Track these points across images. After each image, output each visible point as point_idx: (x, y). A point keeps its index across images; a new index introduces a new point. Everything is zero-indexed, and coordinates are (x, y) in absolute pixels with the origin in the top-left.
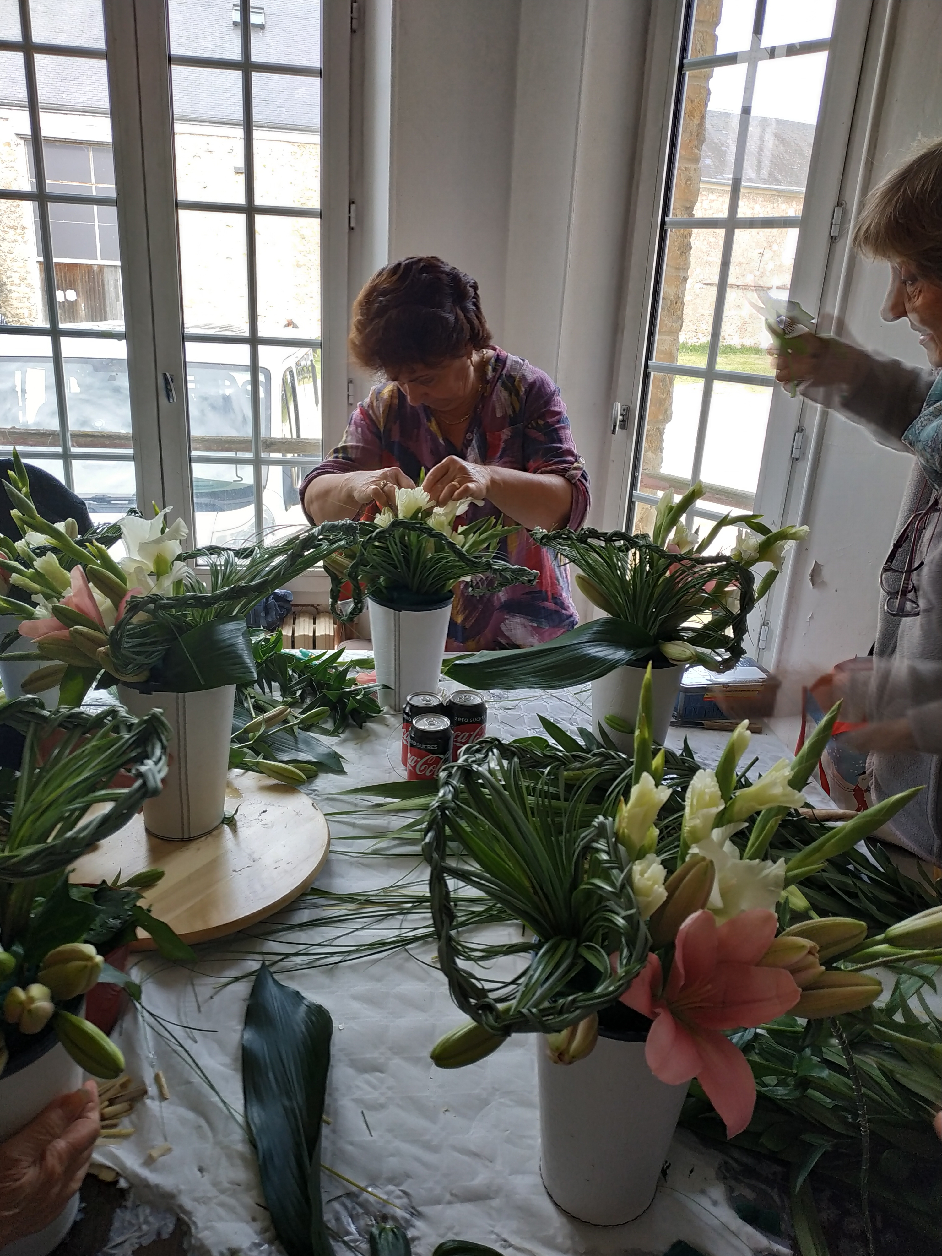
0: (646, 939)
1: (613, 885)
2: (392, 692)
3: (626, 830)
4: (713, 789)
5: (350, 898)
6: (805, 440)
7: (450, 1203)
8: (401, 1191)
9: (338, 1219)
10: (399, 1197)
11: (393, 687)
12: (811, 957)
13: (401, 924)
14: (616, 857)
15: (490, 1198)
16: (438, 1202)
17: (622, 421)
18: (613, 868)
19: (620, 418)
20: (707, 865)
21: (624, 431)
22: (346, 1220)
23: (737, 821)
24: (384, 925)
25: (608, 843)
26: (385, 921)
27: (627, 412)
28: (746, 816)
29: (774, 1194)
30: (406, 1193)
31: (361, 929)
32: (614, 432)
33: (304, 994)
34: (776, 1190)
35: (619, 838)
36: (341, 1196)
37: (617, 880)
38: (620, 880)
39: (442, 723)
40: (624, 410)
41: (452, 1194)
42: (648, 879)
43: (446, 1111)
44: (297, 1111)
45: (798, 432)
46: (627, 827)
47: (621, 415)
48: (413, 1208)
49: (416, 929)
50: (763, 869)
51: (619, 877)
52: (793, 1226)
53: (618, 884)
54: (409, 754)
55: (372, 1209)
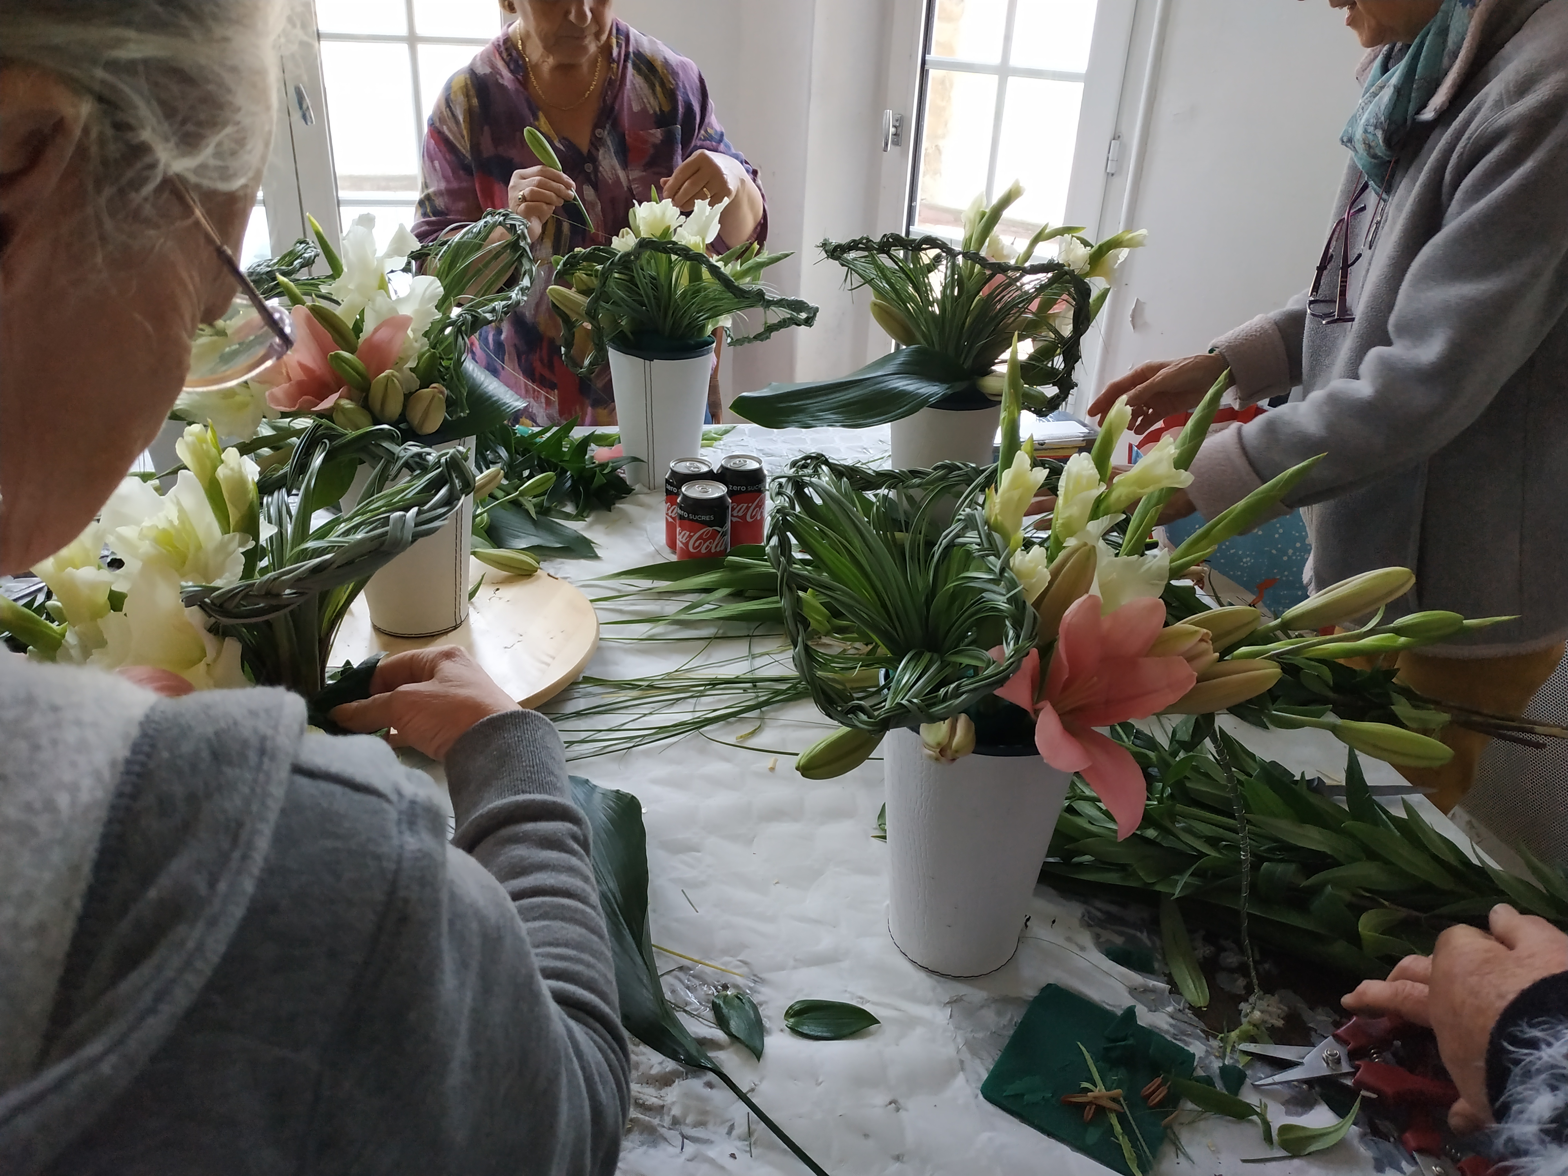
0: (1035, 617)
1: (990, 571)
2: (645, 465)
3: (999, 518)
4: (1091, 471)
5: (631, 685)
6: (1123, 150)
7: (795, 968)
8: (740, 961)
9: (673, 991)
10: (737, 967)
11: (645, 459)
12: (1204, 645)
13: (694, 708)
14: (991, 545)
15: (839, 961)
16: (782, 968)
17: (895, 135)
18: (988, 555)
19: (892, 130)
20: (1090, 550)
21: (898, 148)
22: (683, 992)
23: (1115, 512)
24: (675, 709)
25: (979, 534)
26: (675, 705)
27: (900, 124)
28: (1123, 506)
29: (1144, 937)
30: (745, 963)
31: (651, 714)
32: (885, 150)
33: (594, 781)
34: (1145, 934)
35: (992, 527)
36: (673, 970)
37: (995, 567)
38: (998, 566)
39: (717, 491)
40: (897, 121)
41: (796, 960)
42: (1030, 561)
43: (777, 883)
44: (610, 895)
45: (1114, 139)
46: (1000, 513)
47: (894, 126)
48: (755, 975)
49: (715, 710)
50: (1142, 564)
51: (995, 563)
52: (1166, 964)
53: (997, 570)
54: (678, 529)
55: (709, 980)
